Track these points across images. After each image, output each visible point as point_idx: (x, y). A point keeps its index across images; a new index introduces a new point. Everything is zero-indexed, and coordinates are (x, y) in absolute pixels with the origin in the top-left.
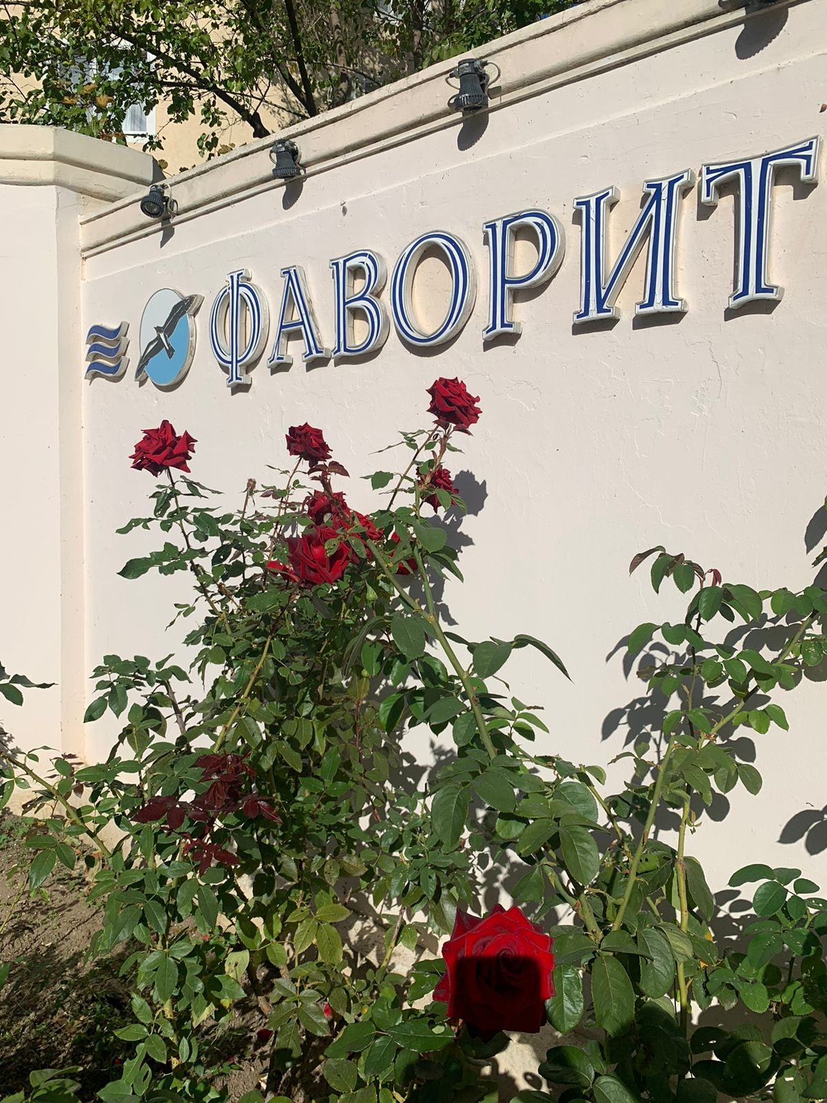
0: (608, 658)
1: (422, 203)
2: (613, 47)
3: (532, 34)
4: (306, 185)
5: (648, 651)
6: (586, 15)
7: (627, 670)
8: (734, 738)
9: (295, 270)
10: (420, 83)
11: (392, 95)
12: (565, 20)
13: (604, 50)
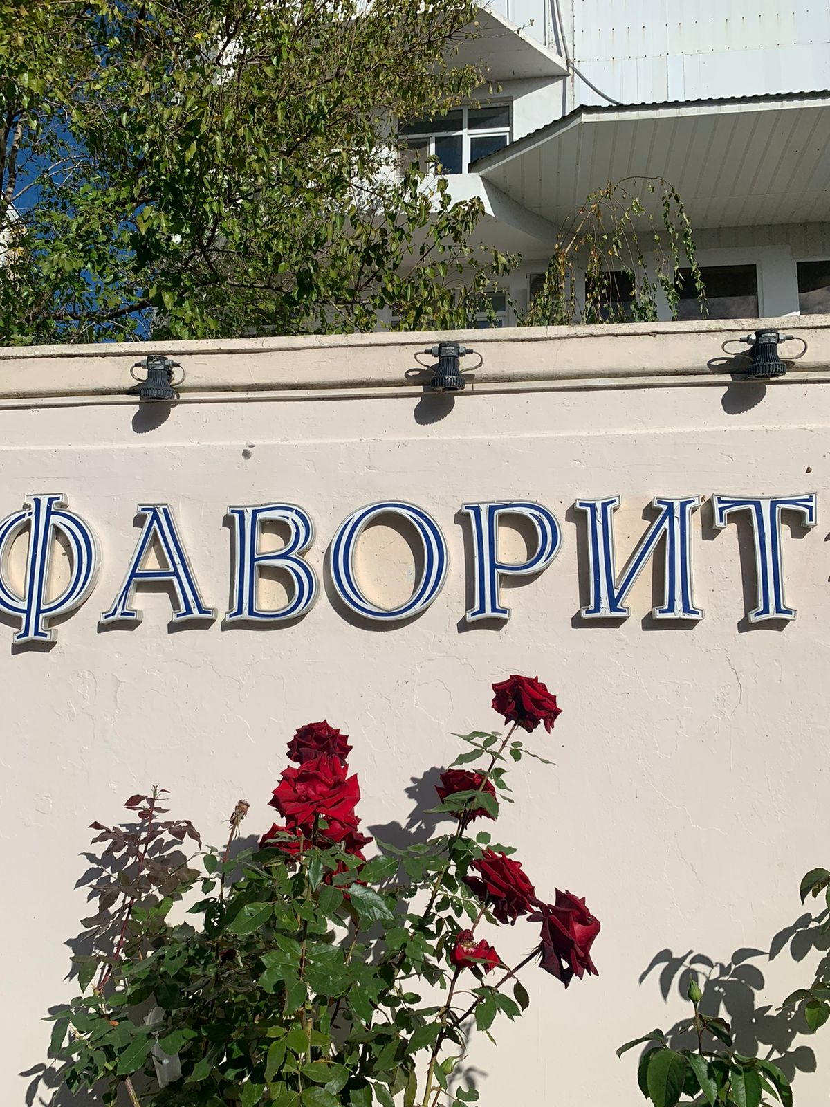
0: (641, 979)
1: (369, 467)
2: (603, 372)
3: (512, 337)
4: (175, 411)
5: (688, 965)
6: (572, 337)
7: (665, 990)
8: (792, 1049)
9: (165, 510)
10: (366, 345)
11: (324, 347)
12: (550, 335)
13: (593, 372)
